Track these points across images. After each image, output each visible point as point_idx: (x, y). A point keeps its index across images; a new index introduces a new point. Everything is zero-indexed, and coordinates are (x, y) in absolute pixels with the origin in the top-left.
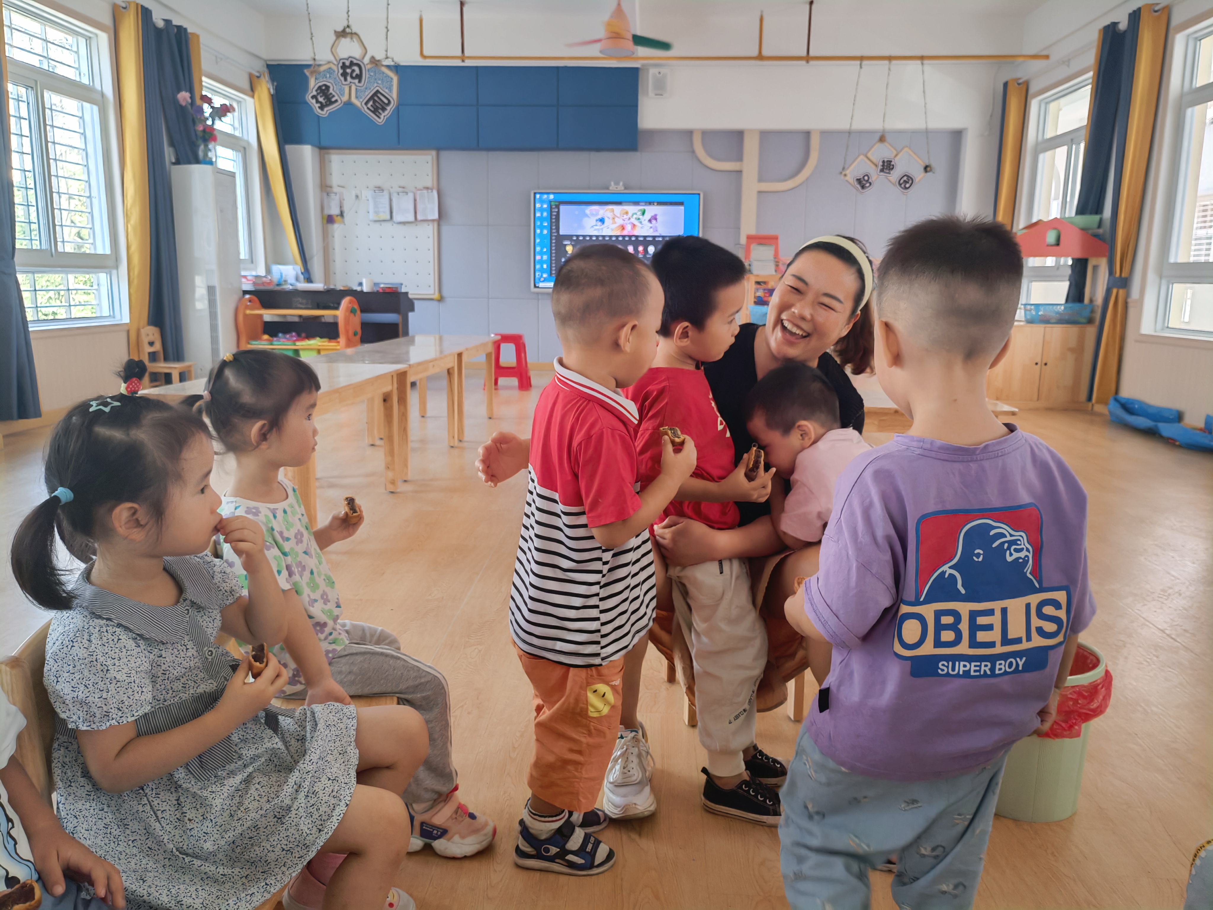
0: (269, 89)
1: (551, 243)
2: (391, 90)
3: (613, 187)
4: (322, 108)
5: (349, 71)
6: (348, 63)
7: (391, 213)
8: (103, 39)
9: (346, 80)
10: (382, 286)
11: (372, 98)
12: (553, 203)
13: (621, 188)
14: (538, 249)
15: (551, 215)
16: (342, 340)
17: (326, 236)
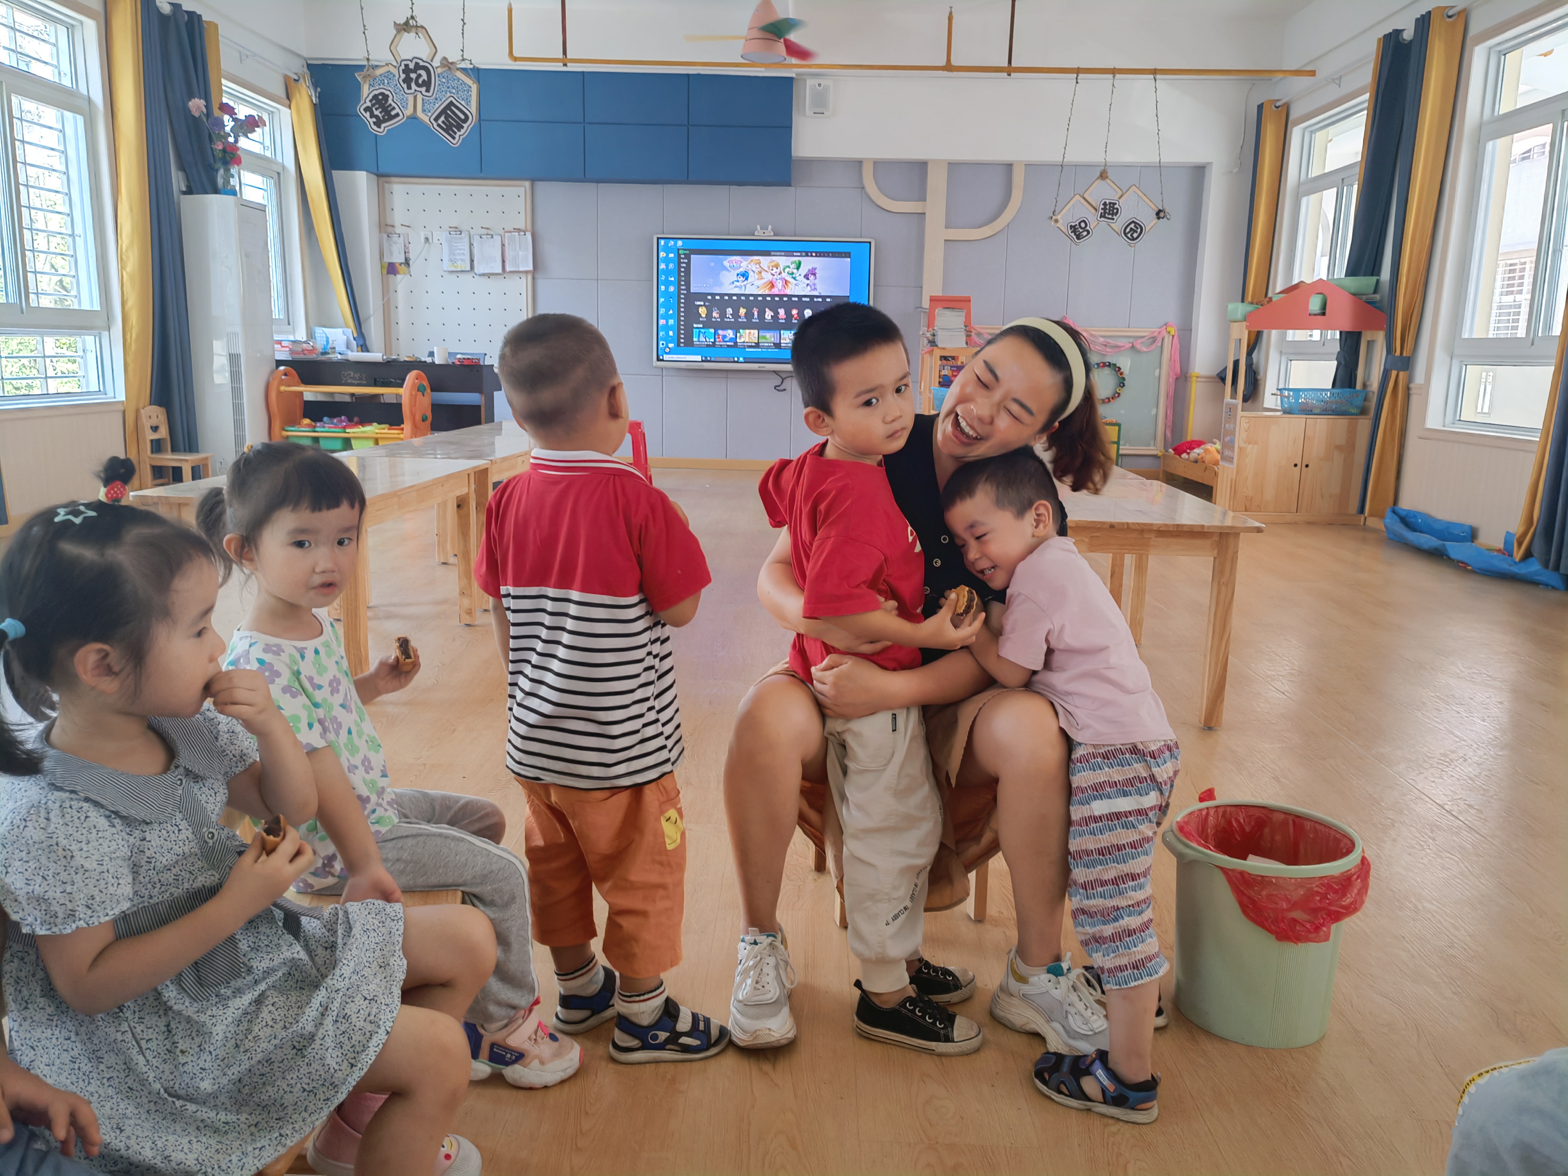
0: (310, 97)
1: (679, 303)
2: (468, 102)
3: (759, 233)
4: (378, 124)
5: (413, 76)
6: (412, 66)
7: (472, 261)
8: (90, 28)
9: (409, 88)
10: (459, 356)
11: (443, 112)
12: (681, 252)
13: (769, 234)
14: (662, 311)
15: (679, 267)
16: (407, 426)
17: (386, 291)
